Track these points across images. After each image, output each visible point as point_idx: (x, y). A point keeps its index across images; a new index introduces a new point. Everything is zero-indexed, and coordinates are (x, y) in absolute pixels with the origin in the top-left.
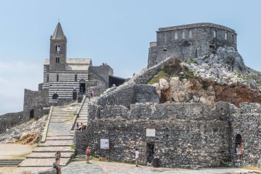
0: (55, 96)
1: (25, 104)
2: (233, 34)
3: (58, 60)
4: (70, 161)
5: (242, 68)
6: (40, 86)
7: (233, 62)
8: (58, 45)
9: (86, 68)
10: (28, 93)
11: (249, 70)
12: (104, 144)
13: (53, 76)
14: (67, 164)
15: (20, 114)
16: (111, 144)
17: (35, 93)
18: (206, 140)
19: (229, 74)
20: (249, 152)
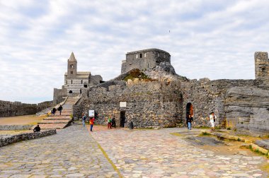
0: (71, 92)
1: (54, 96)
2: (168, 55)
3: (72, 73)
4: (66, 126)
5: (174, 73)
6: (63, 86)
7: (169, 70)
8: (72, 64)
9: (87, 77)
10: (56, 90)
11: (178, 76)
12: (91, 113)
13: (69, 81)
14: (64, 128)
15: (52, 102)
16: (96, 114)
17: (60, 90)
18: (164, 108)
19: (167, 76)
20: (199, 115)
